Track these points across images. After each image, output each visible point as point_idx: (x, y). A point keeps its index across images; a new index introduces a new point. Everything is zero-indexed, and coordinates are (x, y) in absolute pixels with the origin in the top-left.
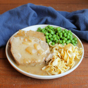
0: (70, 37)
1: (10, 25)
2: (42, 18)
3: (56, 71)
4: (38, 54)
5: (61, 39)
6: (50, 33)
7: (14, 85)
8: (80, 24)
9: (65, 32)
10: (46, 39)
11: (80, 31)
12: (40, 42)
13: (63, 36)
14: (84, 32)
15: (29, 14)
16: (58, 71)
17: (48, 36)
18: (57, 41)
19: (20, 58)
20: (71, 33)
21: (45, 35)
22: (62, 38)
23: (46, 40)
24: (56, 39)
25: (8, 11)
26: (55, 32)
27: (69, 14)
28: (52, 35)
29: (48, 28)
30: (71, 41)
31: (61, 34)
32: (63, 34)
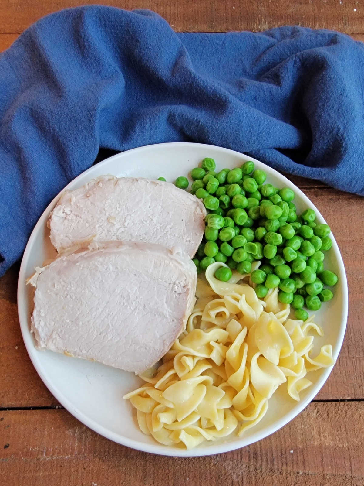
6: (233, 217)
30: (307, 285)
32: (285, 242)
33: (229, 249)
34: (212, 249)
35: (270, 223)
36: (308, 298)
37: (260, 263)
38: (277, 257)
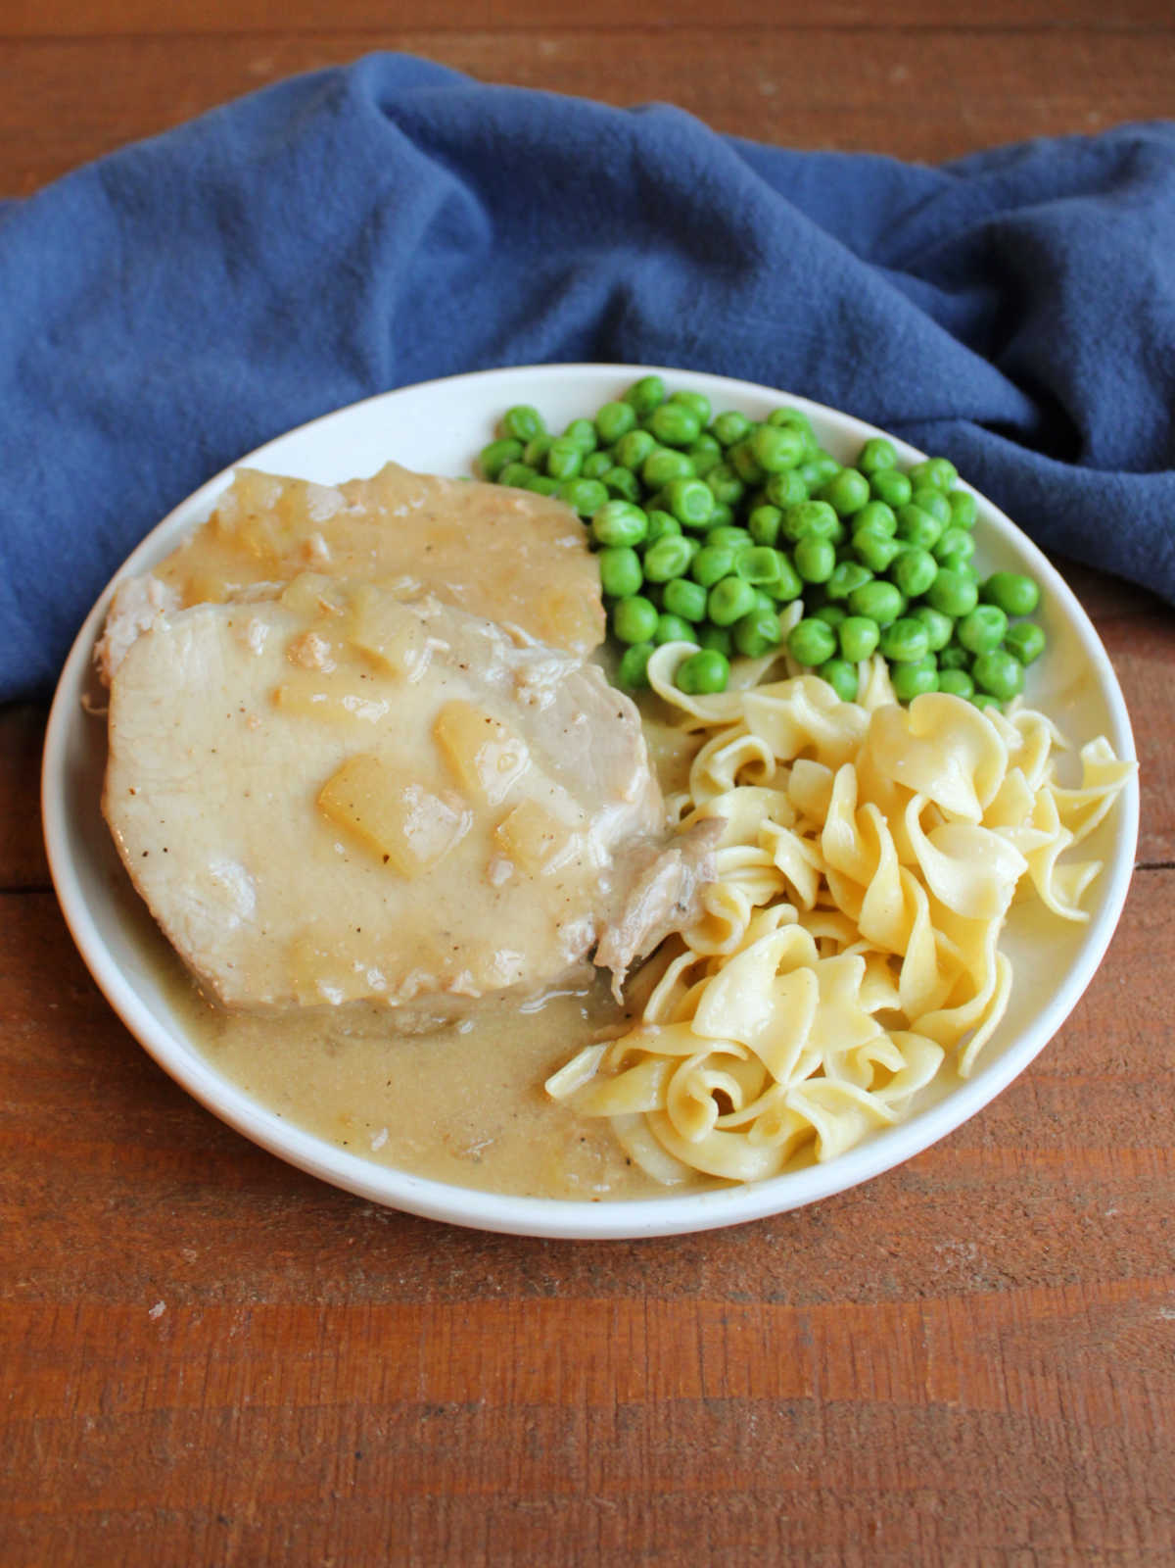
0: (942, 562)
1: (117, 376)
2: (551, 263)
3: (744, 1128)
4: (486, 871)
5: (815, 598)
6: (667, 508)
7: (159, 1309)
8: (1087, 362)
9: (876, 495)
10: (610, 601)
11: (1081, 473)
12: (517, 680)
13: (847, 550)
14: (1142, 487)
15: (375, 219)
16: (773, 1129)
17: (641, 550)
18: (769, 627)
19: (234, 922)
20: (953, 499)
21: (596, 546)
22: (838, 591)
23: (602, 616)
24: (744, 598)
25: (91, 166)
26: (731, 490)
27: (926, 200)
28: (696, 534)
29: (643, 419)
30: (959, 622)
31: (825, 521)
32: (849, 522)
33: (692, 598)
34: (642, 618)
35: (779, 483)
36: (977, 664)
37: (797, 607)
38: (843, 570)
